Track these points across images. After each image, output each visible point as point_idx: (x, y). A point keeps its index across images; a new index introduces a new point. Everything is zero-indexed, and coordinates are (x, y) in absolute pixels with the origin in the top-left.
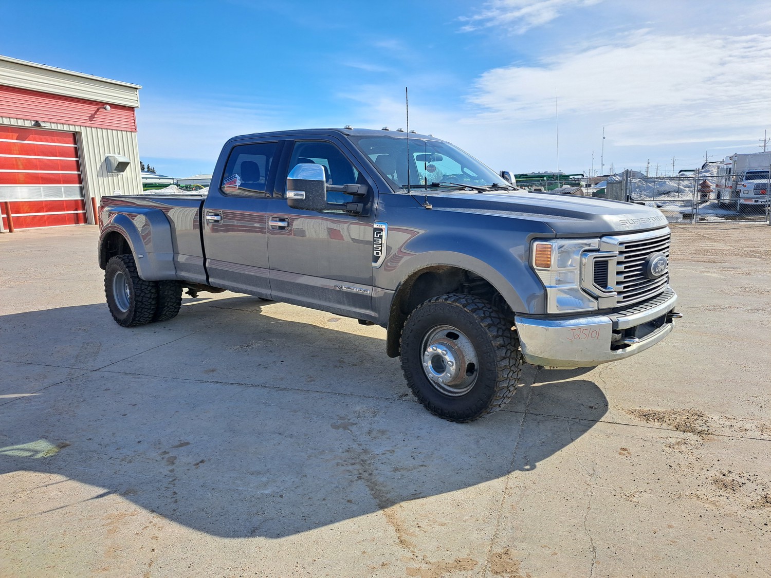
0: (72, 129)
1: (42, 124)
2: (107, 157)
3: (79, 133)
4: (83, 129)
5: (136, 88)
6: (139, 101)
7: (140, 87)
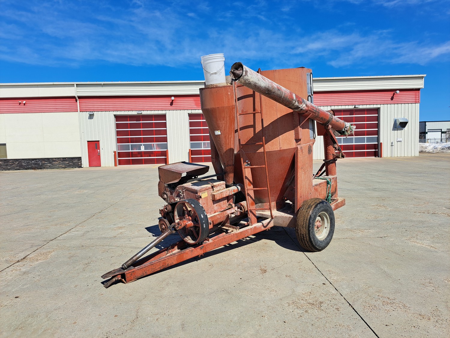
0: (375, 106)
1: (356, 106)
2: (396, 120)
3: (379, 108)
4: (382, 107)
5: (422, 77)
6: (423, 84)
7: (425, 75)
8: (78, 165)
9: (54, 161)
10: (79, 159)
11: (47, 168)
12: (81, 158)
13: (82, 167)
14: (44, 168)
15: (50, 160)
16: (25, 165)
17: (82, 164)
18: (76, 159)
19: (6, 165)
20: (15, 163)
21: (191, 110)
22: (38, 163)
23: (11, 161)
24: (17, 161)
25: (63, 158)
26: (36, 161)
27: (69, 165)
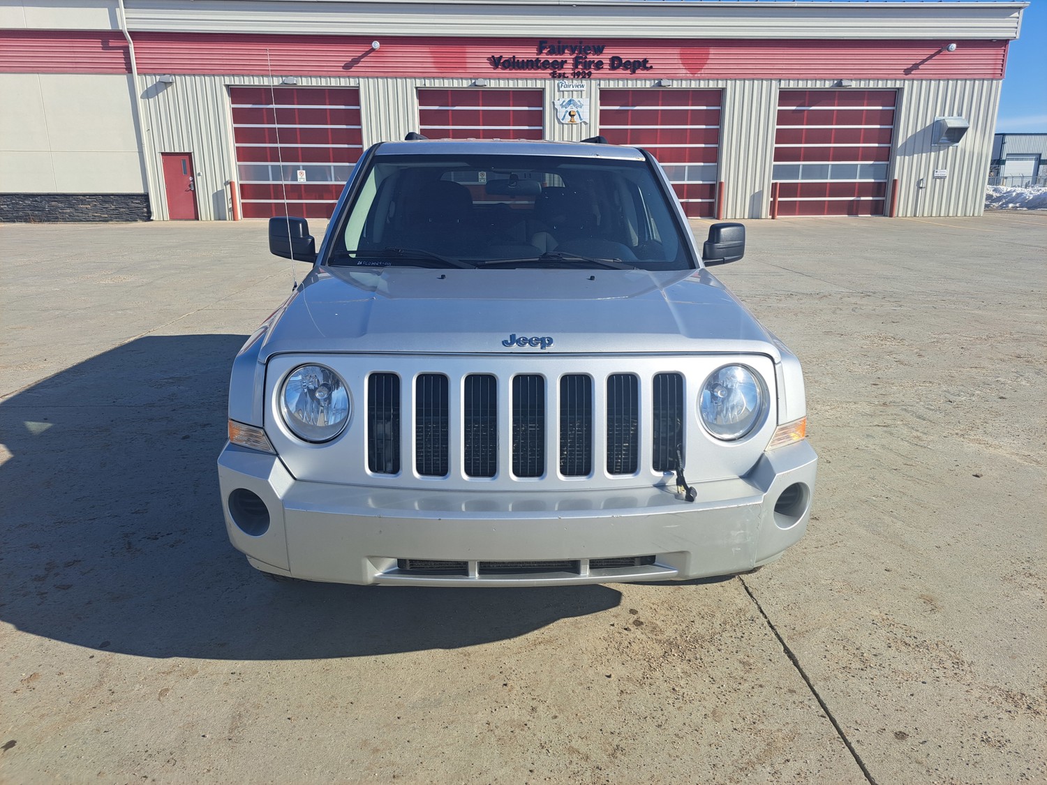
0: (890, 84)
1: (845, 83)
2: (937, 121)
3: (900, 90)
4: (907, 85)
5: (1020, 7)
6: (1019, 28)
9: (83, 202)
10: (144, 198)
11: (65, 220)
12: (147, 195)
13: (152, 220)
14: (57, 218)
15: (71, 198)
16: (8, 211)
17: (151, 213)
18: (136, 199)
21: (424, 78)
22: (40, 204)
25: (103, 195)
26: (36, 201)
27: (120, 214)
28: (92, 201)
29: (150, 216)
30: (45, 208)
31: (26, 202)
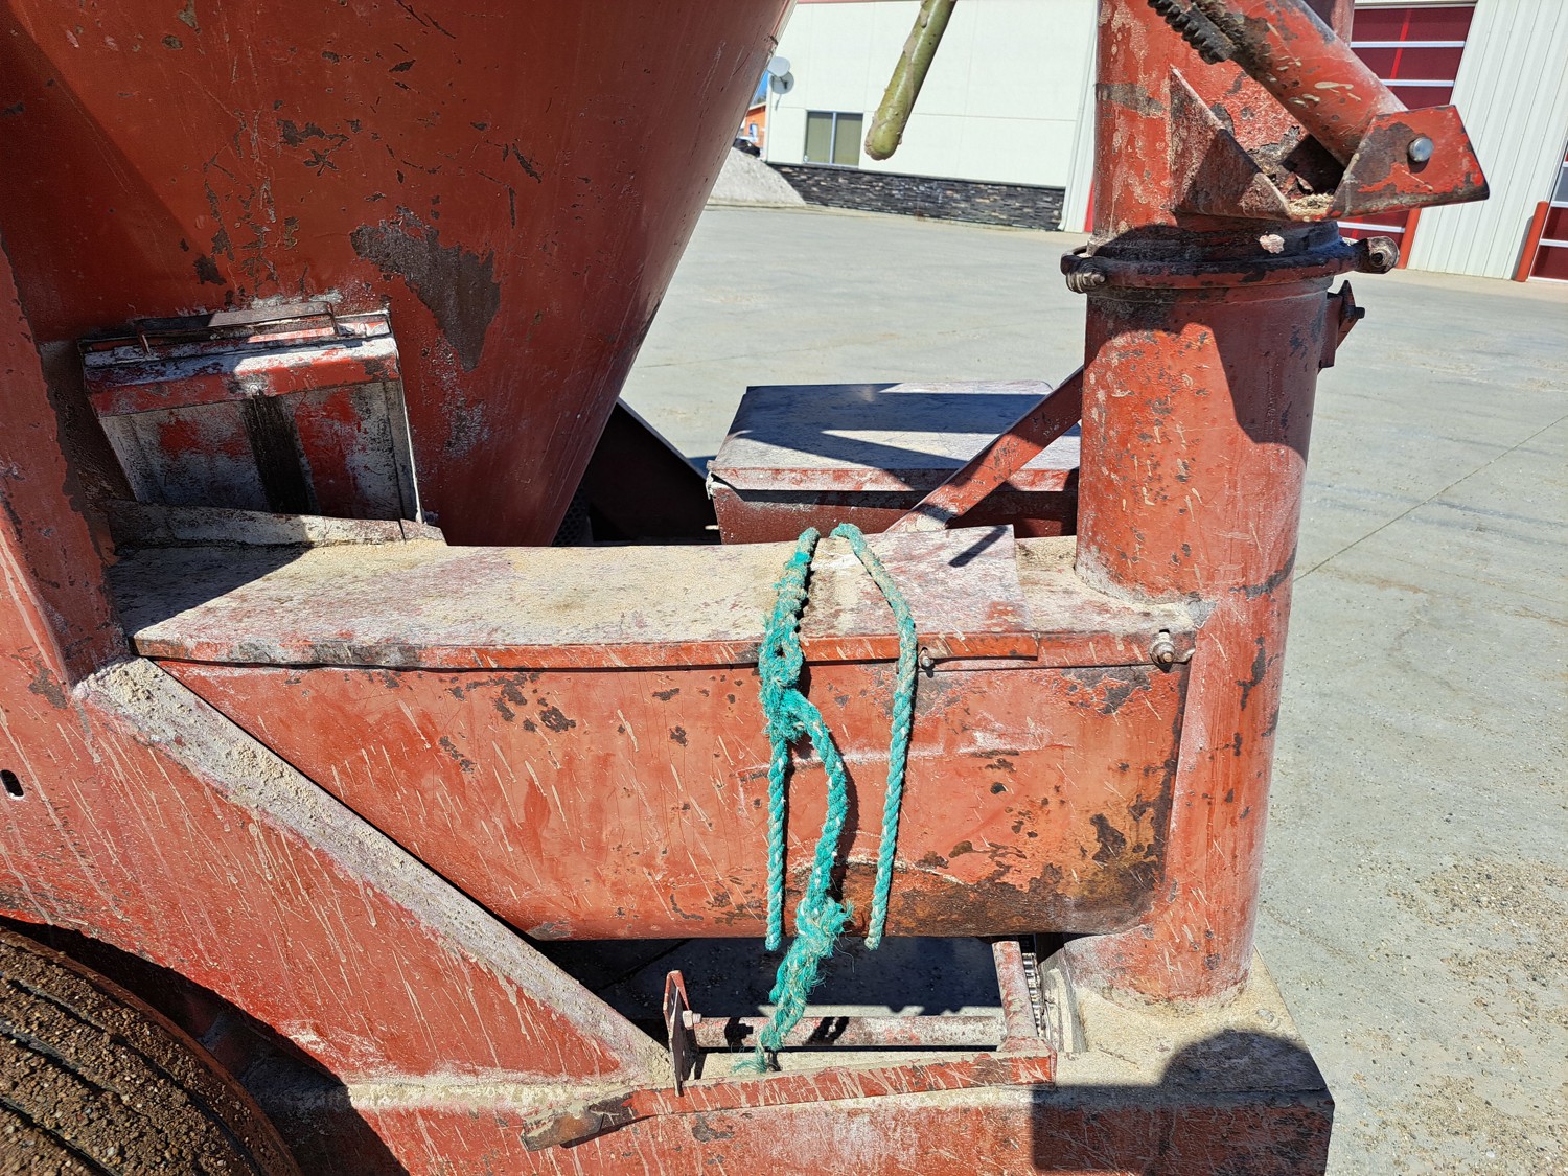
8: (1051, 218)
9: (980, 193)
10: (1058, 193)
11: (956, 217)
12: (1063, 190)
13: (1059, 230)
14: (947, 214)
15: (971, 187)
16: (898, 199)
17: (1060, 217)
18: (1048, 195)
19: (853, 192)
20: (874, 187)
22: (934, 193)
23: (867, 178)
24: (881, 180)
25: (1009, 186)
26: (931, 188)
27: (1026, 216)
28: (993, 194)
29: (1058, 224)
30: (937, 199)
31: (922, 188)
